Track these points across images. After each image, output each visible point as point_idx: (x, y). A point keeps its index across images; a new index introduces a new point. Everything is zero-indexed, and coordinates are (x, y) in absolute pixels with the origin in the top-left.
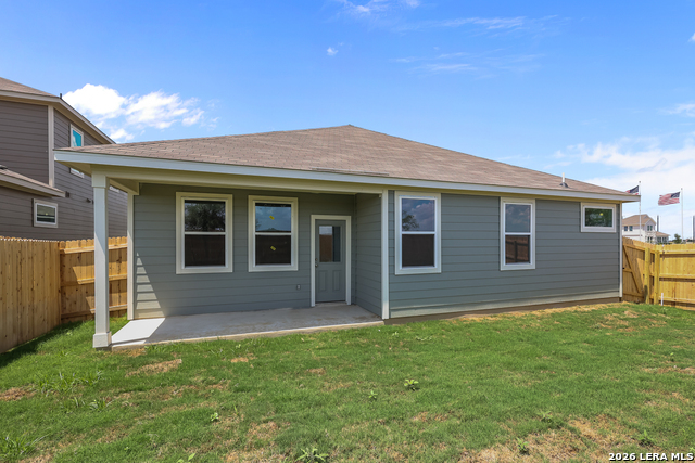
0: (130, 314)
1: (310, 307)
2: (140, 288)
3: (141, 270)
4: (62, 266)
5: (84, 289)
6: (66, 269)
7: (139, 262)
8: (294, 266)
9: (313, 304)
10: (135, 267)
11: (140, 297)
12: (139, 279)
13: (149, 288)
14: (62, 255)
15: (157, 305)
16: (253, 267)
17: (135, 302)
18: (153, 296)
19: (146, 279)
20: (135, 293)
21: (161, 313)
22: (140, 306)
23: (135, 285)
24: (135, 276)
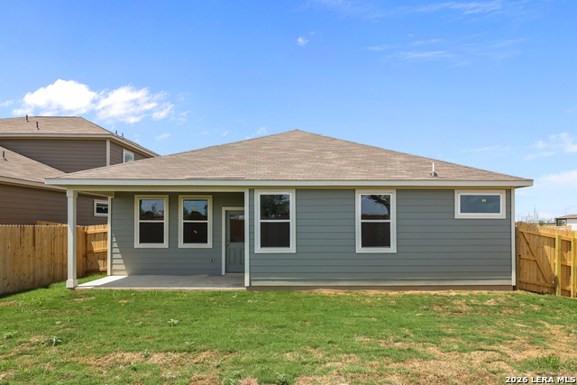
0: (109, 273)
1: (221, 275)
2: (115, 256)
3: (115, 245)
4: (86, 241)
5: (97, 255)
6: (88, 243)
7: (114, 240)
8: (209, 245)
9: (223, 273)
10: (112, 243)
11: (114, 261)
12: (114, 251)
13: (119, 256)
14: (86, 234)
15: (123, 267)
16: (181, 244)
17: (112, 265)
18: (121, 261)
19: (117, 250)
20: (112, 259)
21: (126, 273)
22: (114, 267)
23: (112, 254)
24: (112, 248)
